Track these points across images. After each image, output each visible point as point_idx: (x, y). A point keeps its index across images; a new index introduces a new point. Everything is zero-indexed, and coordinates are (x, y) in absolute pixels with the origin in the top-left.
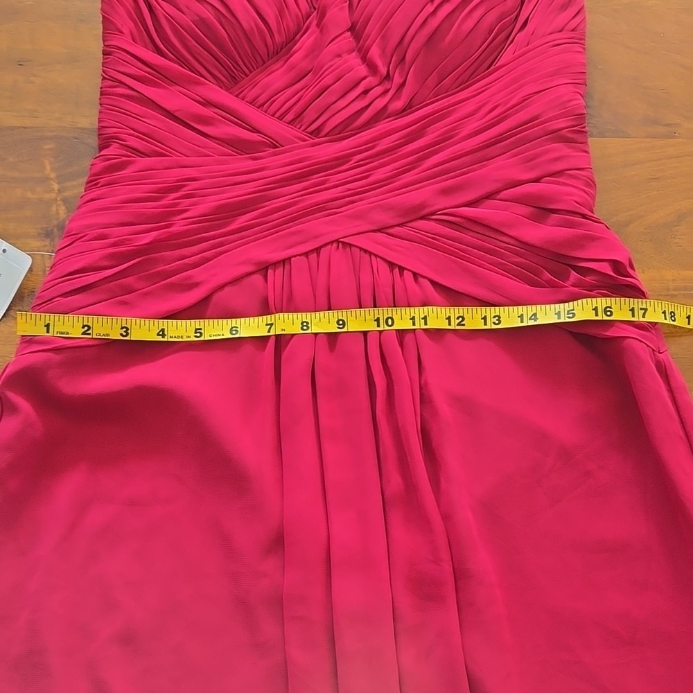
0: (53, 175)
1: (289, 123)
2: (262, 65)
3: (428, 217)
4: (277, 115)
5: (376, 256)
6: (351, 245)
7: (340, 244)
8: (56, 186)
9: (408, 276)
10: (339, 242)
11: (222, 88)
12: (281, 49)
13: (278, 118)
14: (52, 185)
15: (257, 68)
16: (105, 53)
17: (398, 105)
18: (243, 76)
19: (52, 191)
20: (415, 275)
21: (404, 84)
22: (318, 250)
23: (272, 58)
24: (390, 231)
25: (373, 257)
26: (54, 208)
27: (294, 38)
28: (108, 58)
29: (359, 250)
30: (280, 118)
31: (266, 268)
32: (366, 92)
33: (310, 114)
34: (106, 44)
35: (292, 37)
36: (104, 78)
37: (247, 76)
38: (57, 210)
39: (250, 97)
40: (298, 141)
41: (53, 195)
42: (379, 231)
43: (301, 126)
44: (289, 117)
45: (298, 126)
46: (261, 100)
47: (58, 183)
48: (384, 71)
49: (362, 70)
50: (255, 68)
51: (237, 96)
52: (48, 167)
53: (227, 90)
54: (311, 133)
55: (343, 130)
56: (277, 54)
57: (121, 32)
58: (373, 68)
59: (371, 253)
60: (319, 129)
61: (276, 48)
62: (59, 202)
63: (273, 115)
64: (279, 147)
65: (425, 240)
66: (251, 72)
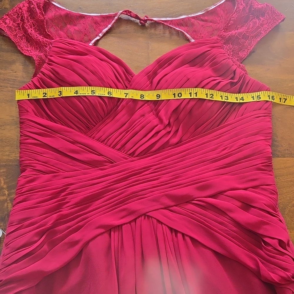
0: (5, 186)
1: (118, 150)
2: (102, 120)
3: (191, 202)
4: (112, 146)
5: (165, 225)
6: (152, 217)
7: (146, 217)
8: (7, 193)
9: (180, 235)
10: (145, 215)
11: (82, 133)
12: (111, 111)
13: (112, 148)
14: (5, 192)
15: (100, 122)
16: (21, 123)
17: (175, 140)
18: (93, 126)
19: (4, 195)
20: (183, 234)
21: (178, 130)
22: (135, 220)
23: (106, 116)
24: (171, 208)
25: (163, 225)
26: (6, 205)
27: (117, 105)
28: (23, 125)
29: (156, 220)
30: (113, 147)
31: (110, 230)
32: (157, 133)
33: (129, 145)
34: (21, 118)
35: (116, 105)
36: (21, 135)
37: (95, 126)
38: (7, 205)
39: (97, 137)
40: (122, 159)
41: (5, 197)
42: (165, 208)
43: (124, 151)
44: (118, 147)
45: (123, 151)
46: (103, 138)
47: (8, 191)
48: (166, 122)
49: (156, 121)
50: (99, 122)
51: (90, 137)
52: (3, 182)
53: (85, 133)
54: (130, 155)
55: (146, 153)
56: (109, 113)
57: (28, 111)
58: (161, 120)
59: (162, 223)
60: (134, 152)
61: (108, 112)
62: (8, 202)
63: (110, 146)
64: (113, 163)
65: (189, 214)
66: (96, 124)
